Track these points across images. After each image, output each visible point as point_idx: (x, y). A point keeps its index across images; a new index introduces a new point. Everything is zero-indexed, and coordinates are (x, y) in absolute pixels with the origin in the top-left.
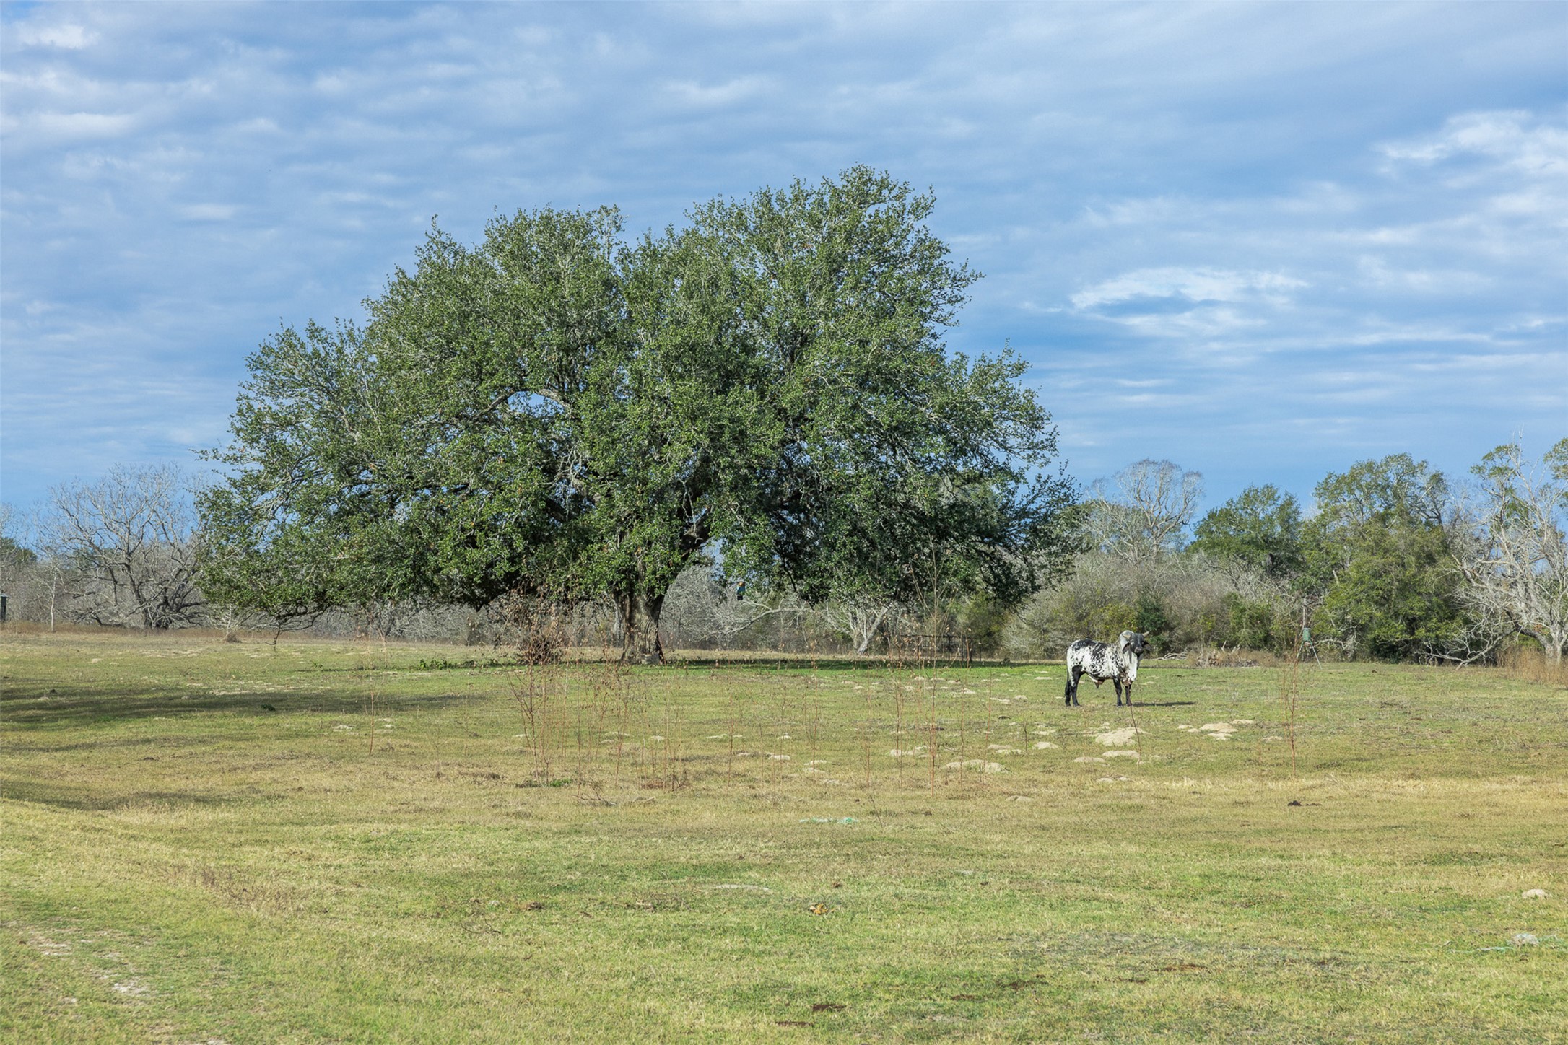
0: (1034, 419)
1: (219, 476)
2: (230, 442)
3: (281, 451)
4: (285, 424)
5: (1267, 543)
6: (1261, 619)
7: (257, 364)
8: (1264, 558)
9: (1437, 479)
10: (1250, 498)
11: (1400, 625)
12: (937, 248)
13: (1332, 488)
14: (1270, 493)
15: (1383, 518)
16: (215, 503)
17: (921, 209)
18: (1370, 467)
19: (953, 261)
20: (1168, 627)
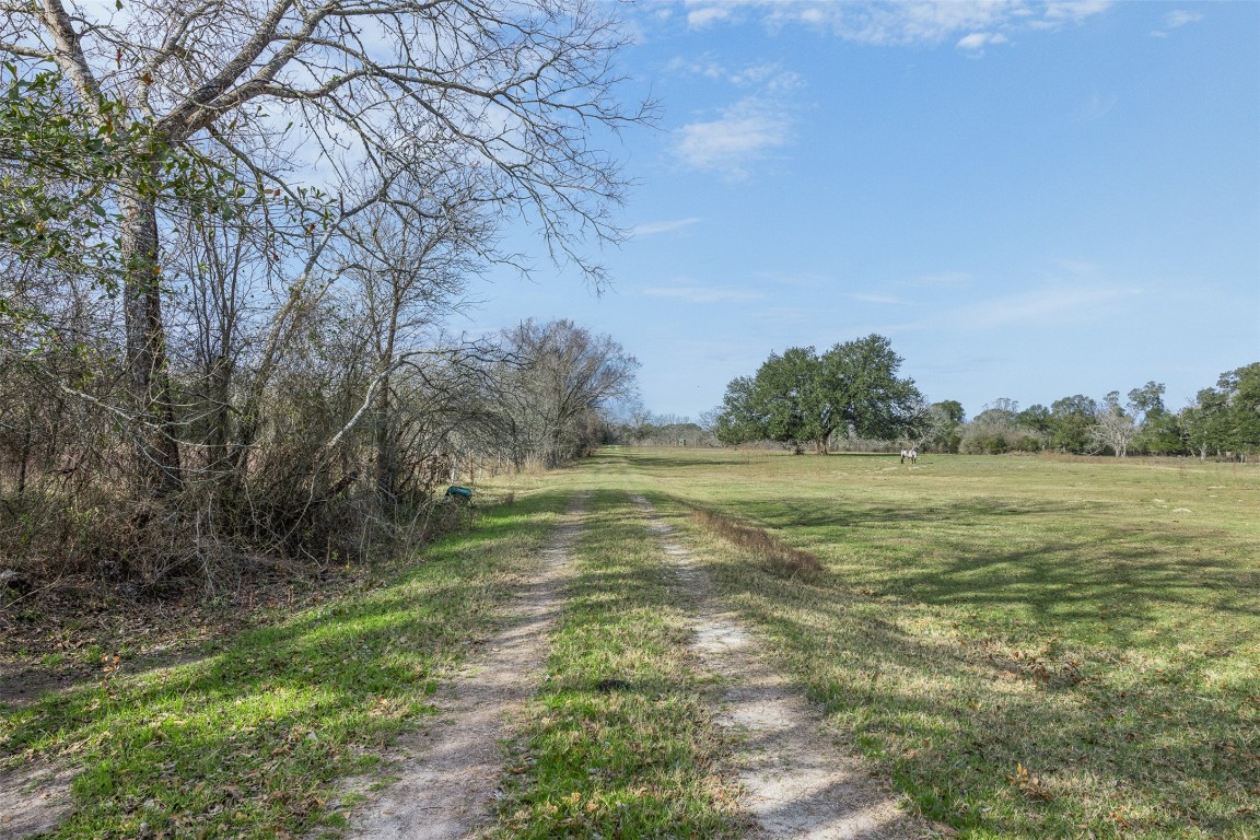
0: (917, 395)
1: (720, 412)
2: (723, 404)
3: (734, 406)
4: (735, 400)
5: (1038, 421)
6: (1035, 443)
7: (729, 386)
8: (1038, 425)
9: (1092, 402)
10: (1033, 408)
11: (1077, 444)
12: (893, 353)
13: (1056, 405)
14: (1040, 406)
15: (1074, 414)
16: (720, 418)
17: (887, 344)
18: (1068, 399)
19: (897, 356)
20: (1005, 445)
